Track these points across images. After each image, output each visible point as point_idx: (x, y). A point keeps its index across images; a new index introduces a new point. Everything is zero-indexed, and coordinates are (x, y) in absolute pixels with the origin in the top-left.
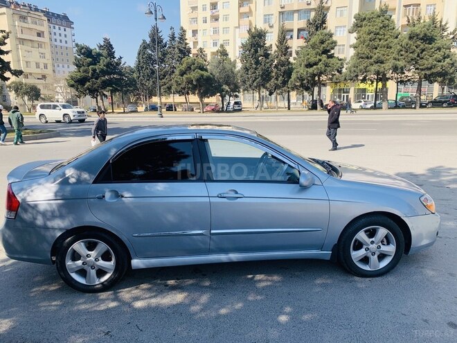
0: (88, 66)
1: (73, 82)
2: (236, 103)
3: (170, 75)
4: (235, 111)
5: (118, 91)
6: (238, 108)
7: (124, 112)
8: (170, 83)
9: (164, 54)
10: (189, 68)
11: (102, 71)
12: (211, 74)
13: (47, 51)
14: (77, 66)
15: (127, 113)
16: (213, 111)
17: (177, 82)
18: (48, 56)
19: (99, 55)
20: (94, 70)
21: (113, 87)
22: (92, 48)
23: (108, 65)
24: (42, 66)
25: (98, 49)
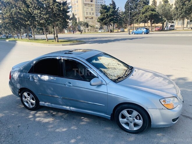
0: (105, 13)
1: (99, 20)
2: (171, 26)
3: (138, 14)
4: (170, 30)
5: (116, 23)
6: (172, 28)
7: (118, 32)
8: (138, 18)
9: (137, 5)
10: (147, 10)
11: (110, 15)
12: (157, 13)
13: (94, 7)
14: (101, 13)
15: (119, 32)
16: (159, 30)
17: (140, 17)
18: (94, 9)
19: (110, 8)
20: (107, 15)
21: (114, 21)
22: (107, 5)
23: (113, 12)
24: (92, 14)
25: (109, 6)
